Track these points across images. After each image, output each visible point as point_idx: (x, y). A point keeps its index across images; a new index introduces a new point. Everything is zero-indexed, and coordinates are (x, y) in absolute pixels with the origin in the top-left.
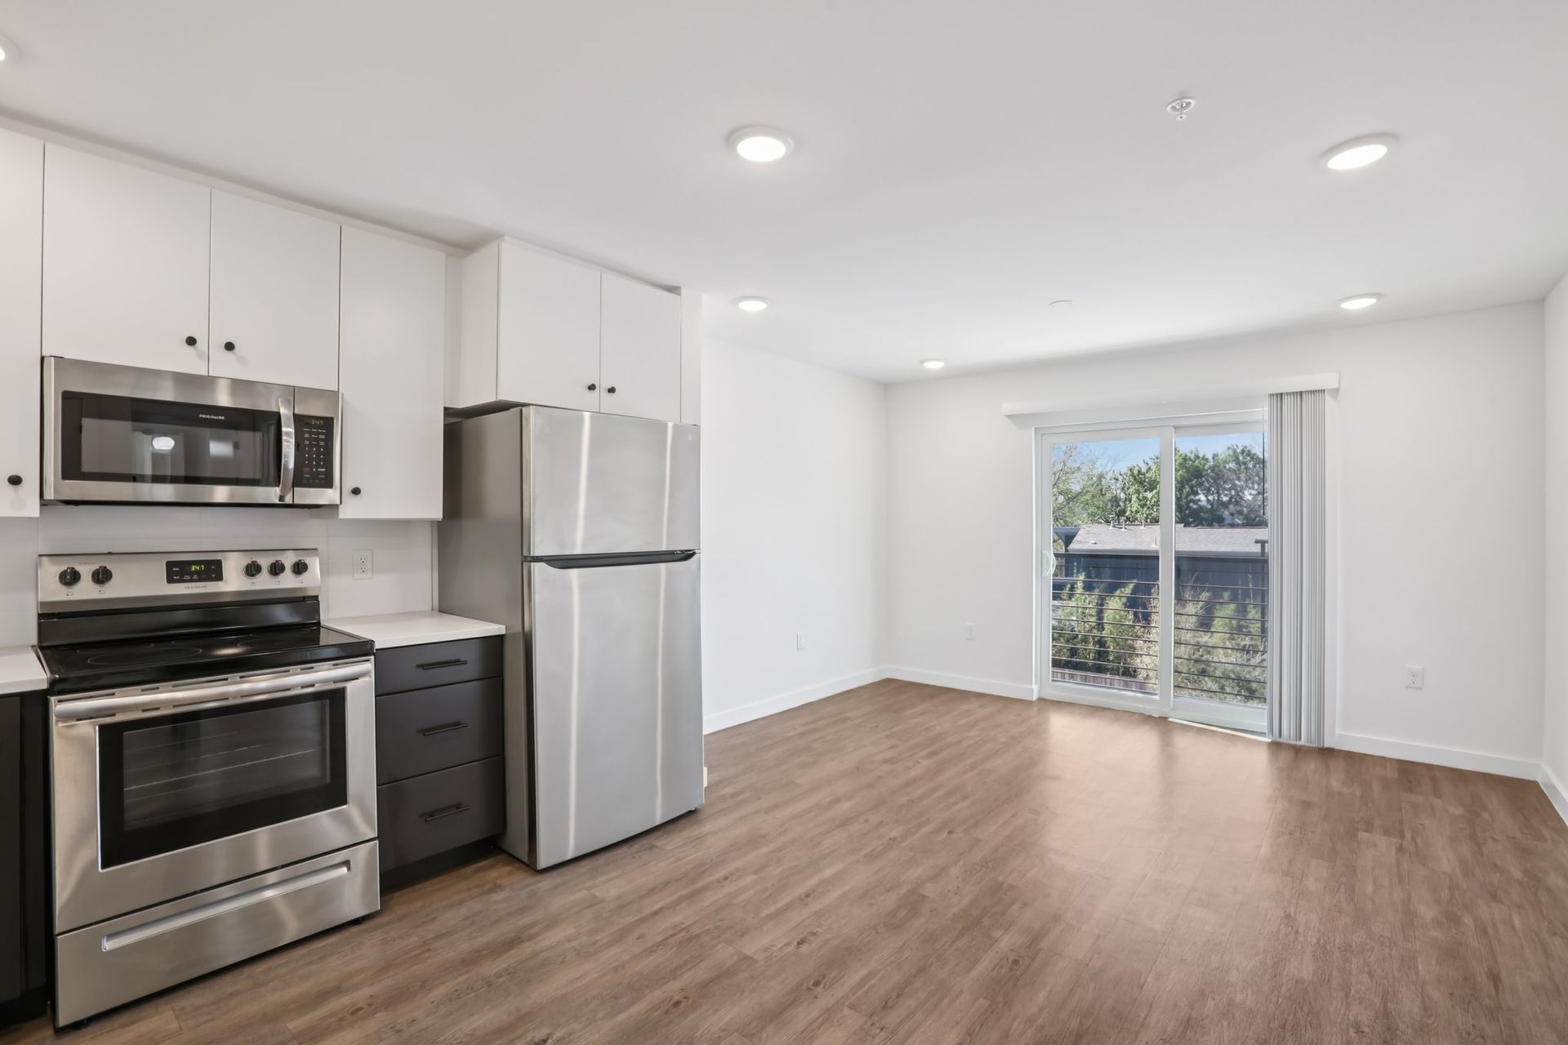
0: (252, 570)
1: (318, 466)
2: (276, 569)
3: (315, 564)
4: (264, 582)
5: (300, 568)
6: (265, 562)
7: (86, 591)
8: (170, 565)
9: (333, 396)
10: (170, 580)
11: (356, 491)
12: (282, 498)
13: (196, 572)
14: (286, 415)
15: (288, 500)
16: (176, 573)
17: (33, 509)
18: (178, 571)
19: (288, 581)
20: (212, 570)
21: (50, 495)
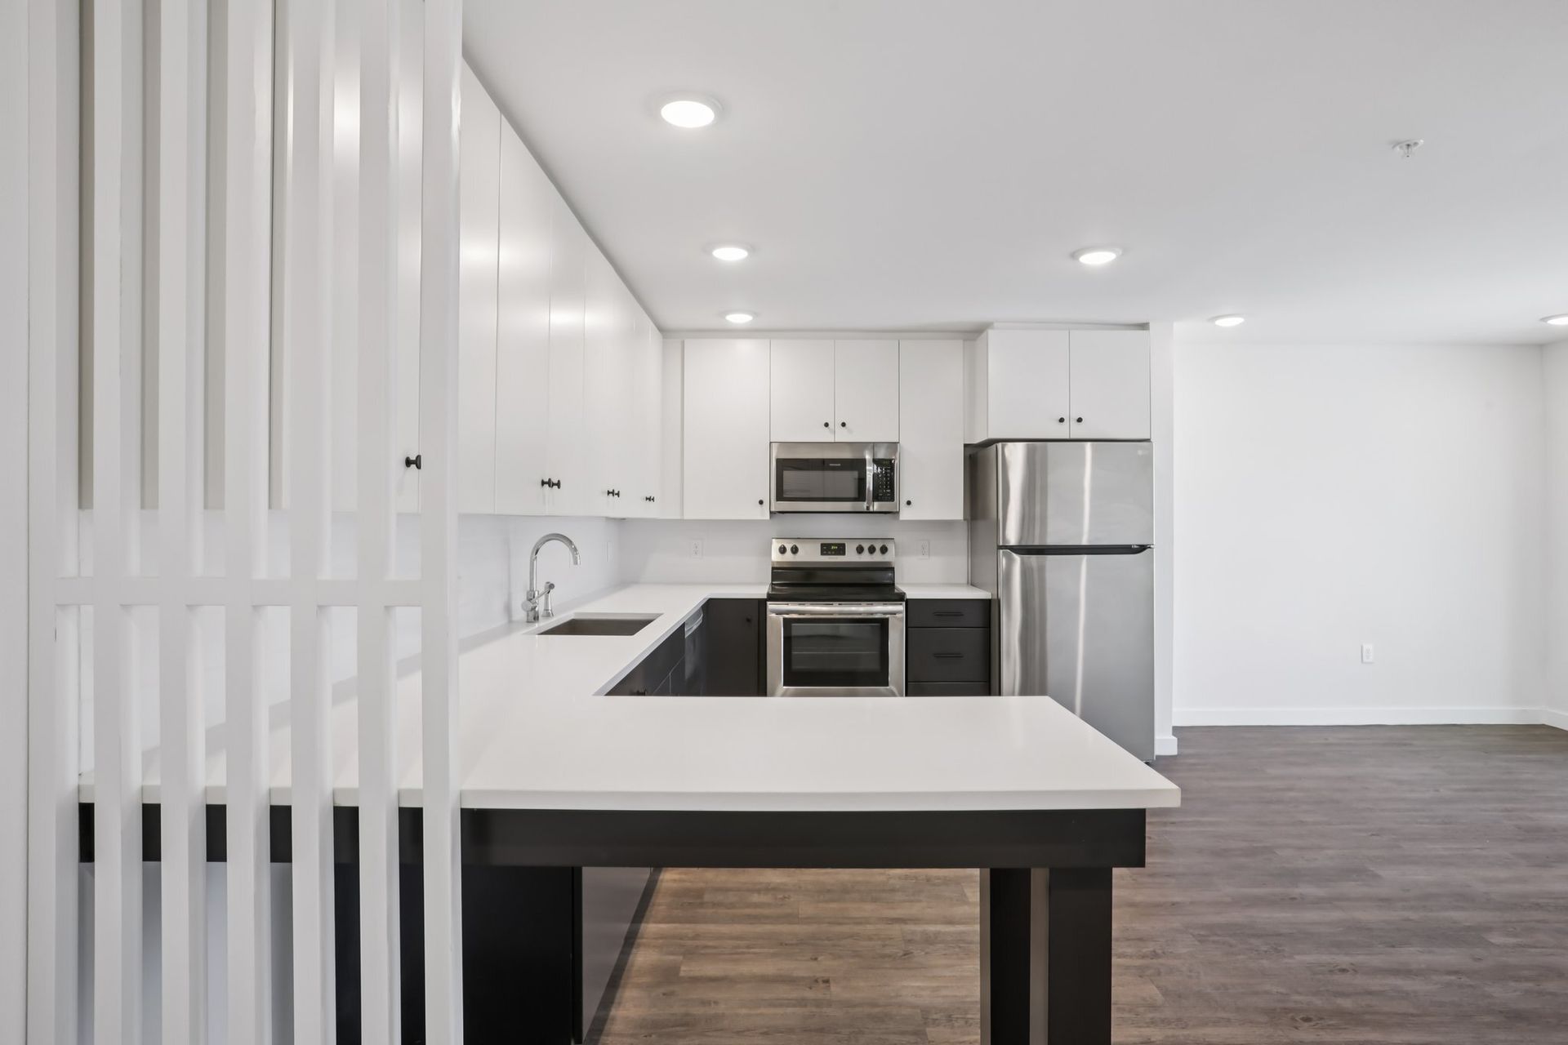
0: (860, 550)
1: (886, 488)
2: (872, 550)
3: (891, 547)
4: (866, 557)
5: (884, 550)
6: (866, 546)
7: (789, 557)
8: (822, 545)
9: (893, 446)
10: (822, 554)
11: (909, 503)
12: (868, 508)
13: (834, 550)
14: (869, 460)
15: (871, 509)
16: (825, 550)
17: (767, 516)
18: (826, 549)
19: (877, 557)
20: (841, 549)
21: (773, 509)
